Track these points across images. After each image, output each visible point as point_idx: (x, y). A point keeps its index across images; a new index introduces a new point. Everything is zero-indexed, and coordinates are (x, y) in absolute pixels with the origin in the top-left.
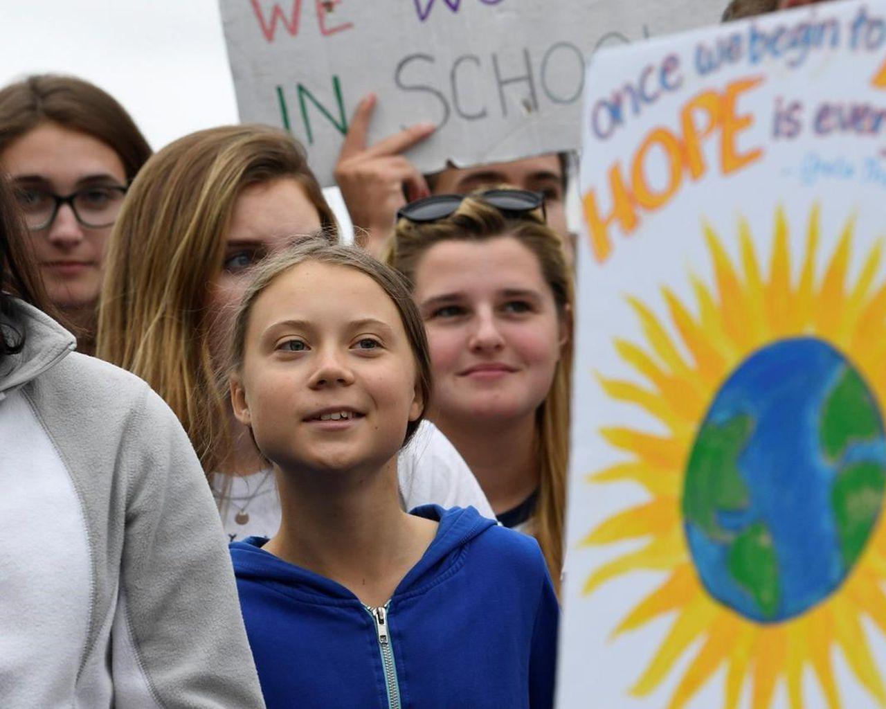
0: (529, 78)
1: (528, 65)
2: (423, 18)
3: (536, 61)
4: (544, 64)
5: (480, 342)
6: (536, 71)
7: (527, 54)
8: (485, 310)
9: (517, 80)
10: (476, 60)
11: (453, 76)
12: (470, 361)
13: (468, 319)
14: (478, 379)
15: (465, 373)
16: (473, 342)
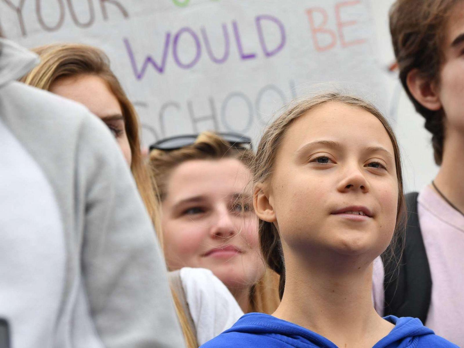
0: (214, 117)
1: (213, 108)
2: (139, 77)
3: (218, 106)
4: (224, 108)
5: (220, 229)
6: (219, 112)
7: (212, 102)
8: (221, 208)
9: (205, 118)
10: (176, 105)
11: (161, 117)
12: (211, 245)
13: (208, 216)
14: (218, 257)
15: (208, 254)
16: (214, 230)
